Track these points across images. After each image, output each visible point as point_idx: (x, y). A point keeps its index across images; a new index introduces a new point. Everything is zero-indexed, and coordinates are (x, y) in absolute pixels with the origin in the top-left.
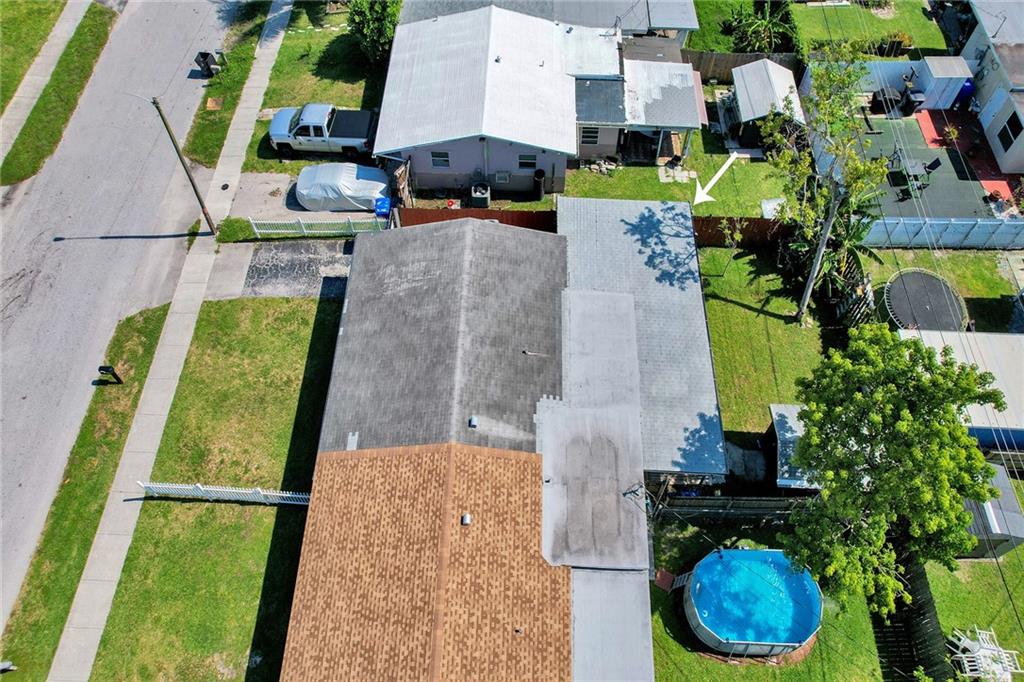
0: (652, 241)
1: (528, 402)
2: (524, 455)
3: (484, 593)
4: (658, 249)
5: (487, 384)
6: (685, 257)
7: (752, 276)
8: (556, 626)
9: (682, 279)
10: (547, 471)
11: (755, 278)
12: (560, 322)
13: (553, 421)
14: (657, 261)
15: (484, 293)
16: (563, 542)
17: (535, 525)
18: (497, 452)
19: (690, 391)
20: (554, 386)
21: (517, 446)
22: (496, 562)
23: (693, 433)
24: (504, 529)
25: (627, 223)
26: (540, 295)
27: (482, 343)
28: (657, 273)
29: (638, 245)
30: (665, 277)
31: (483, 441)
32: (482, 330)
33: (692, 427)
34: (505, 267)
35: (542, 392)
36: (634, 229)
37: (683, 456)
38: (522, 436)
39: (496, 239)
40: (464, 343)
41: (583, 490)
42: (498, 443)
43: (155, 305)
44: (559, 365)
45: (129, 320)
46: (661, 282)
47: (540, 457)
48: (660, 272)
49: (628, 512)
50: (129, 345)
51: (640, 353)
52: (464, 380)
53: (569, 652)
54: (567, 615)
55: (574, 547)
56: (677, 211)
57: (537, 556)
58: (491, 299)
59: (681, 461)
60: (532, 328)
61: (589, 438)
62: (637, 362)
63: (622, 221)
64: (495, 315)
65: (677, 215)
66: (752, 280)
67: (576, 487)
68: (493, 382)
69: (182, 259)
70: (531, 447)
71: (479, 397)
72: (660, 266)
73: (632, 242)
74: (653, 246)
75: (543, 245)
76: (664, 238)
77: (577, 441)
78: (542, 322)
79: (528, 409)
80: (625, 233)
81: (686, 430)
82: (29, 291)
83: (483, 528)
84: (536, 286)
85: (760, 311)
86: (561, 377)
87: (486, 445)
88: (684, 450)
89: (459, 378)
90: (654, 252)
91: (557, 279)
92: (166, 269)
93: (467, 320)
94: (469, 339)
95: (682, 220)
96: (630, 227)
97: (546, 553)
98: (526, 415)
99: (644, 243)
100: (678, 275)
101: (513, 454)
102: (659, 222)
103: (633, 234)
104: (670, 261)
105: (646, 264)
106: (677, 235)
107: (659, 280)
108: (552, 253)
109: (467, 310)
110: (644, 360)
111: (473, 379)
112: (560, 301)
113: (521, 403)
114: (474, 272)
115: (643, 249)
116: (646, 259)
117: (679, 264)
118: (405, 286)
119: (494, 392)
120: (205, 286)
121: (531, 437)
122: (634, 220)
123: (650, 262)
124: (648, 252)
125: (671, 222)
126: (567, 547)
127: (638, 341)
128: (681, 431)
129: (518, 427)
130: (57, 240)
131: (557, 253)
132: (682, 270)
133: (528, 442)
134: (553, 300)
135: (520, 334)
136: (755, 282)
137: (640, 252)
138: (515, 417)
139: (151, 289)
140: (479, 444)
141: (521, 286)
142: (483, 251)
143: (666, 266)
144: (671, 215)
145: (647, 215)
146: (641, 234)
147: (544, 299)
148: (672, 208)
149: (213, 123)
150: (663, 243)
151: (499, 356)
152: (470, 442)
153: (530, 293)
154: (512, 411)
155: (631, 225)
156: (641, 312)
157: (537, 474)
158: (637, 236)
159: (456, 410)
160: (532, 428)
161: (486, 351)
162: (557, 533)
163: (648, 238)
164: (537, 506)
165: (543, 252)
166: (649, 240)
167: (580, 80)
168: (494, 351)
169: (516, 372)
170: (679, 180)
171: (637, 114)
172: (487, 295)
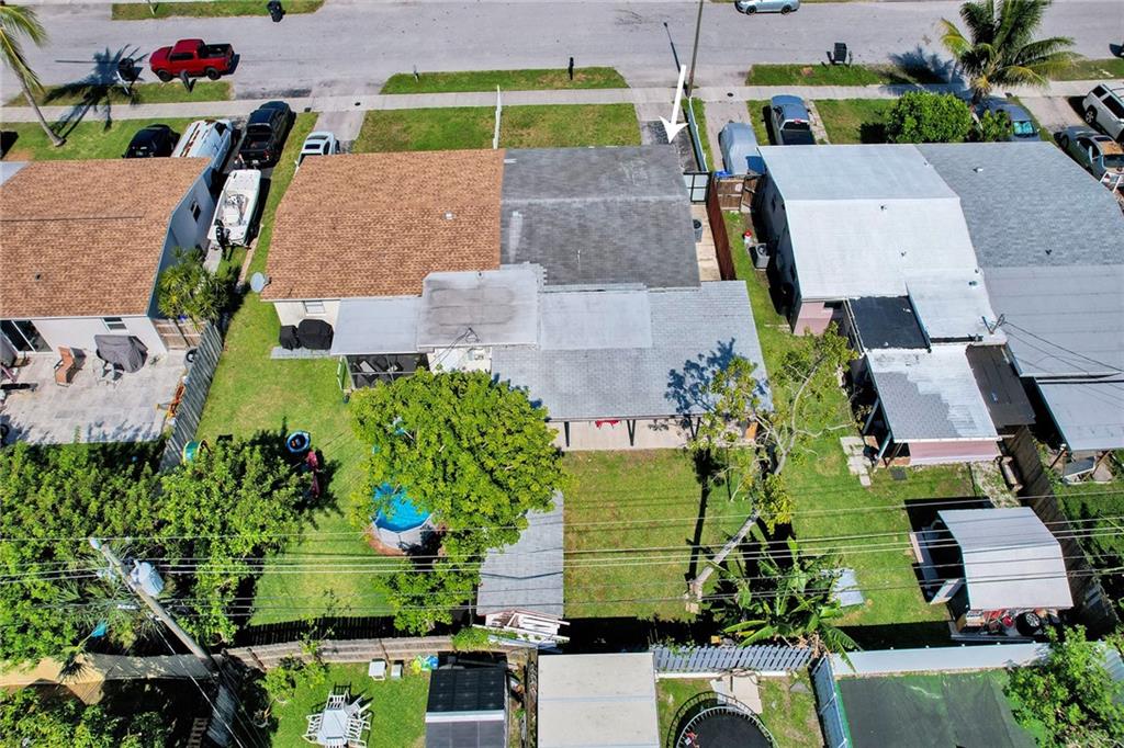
0: (717, 369)
1: (539, 257)
2: (497, 255)
3: (406, 233)
4: (708, 374)
5: (548, 223)
6: (705, 401)
8: (386, 285)
9: (676, 395)
10: (487, 274)
12: (613, 282)
13: (526, 278)
14: (693, 372)
15: (623, 215)
16: (440, 287)
17: (450, 267)
18: (498, 234)
19: (561, 394)
20: (555, 278)
21: (503, 250)
22: (426, 239)
23: (524, 394)
24: (446, 243)
25: (731, 344)
26: (633, 263)
27: (580, 217)
28: (680, 371)
29: (708, 354)
30: (677, 381)
31: (505, 224)
32: (590, 215)
34: (653, 231)
35: (548, 268)
36: (726, 351)
37: (503, 383)
38: (512, 253)
39: (676, 222)
40: (577, 202)
41: (473, 300)
42: (504, 236)
43: (627, 82)
44: (573, 282)
45: (615, 72)
46: (671, 374)
47: (497, 267)
48: (681, 374)
49: (457, 332)
50: (597, 77)
51: (594, 351)
52: (547, 206)
53: (370, 295)
54: (392, 294)
55: (434, 294)
57: (429, 269)
58: (619, 221)
59: (500, 381)
60: (601, 257)
61: (514, 303)
62: (586, 348)
63: (733, 340)
64: (605, 225)
67: (476, 296)
68: (550, 228)
69: (665, 86)
70: (505, 261)
71: (536, 218)
72: (688, 375)
73: (710, 348)
74: (711, 369)
75: (682, 264)
77: (512, 295)
78: (609, 265)
79: (533, 257)
80: (719, 342)
81: (526, 388)
82: (628, 23)
83: (446, 229)
84: (641, 258)
86: (564, 284)
87: (503, 227)
88: (509, 385)
89: (548, 201)
90: (703, 369)
91: (653, 278)
92: (654, 80)
93: (596, 203)
94: (580, 206)
96: (728, 347)
97: (432, 276)
98: (528, 255)
99: (712, 361)
100: (682, 392)
101: (498, 247)
103: (719, 349)
104: (696, 385)
105: (688, 361)
107: (673, 373)
108: (678, 272)
109: (605, 202)
110: (587, 354)
111: (549, 212)
112: (632, 282)
113: (537, 252)
114: (640, 205)
115: (704, 359)
116: (693, 361)
117: (695, 394)
118: (627, 171)
119: (543, 230)
120: (645, 102)
121: (512, 260)
122: (736, 351)
123: (690, 366)
124: (703, 364)
126: (435, 290)
127: (605, 350)
128: (525, 383)
129: (518, 249)
130: (666, 24)
131: (680, 277)
132: (688, 396)
133: (508, 258)
134: (633, 274)
135: (594, 247)
137: (700, 356)
138: (526, 247)
139: (638, 77)
140: (502, 221)
141: (637, 246)
142: (662, 211)
143: (689, 382)
146: (721, 358)
147: (631, 267)
148: (763, 393)
149: (789, 76)
151: (572, 231)
152: (503, 216)
153: (633, 254)
154: (530, 244)
155: (731, 349)
156: (635, 354)
157: (485, 266)
158: (718, 354)
159: (525, 202)
160: (519, 261)
161: (574, 221)
162: (444, 282)
163: (719, 365)
164: (463, 267)
165: (676, 265)
166: (716, 366)
167: (906, 300)
168: (575, 227)
169: (562, 246)
170: (851, 461)
171: (885, 364)
172: (622, 217)
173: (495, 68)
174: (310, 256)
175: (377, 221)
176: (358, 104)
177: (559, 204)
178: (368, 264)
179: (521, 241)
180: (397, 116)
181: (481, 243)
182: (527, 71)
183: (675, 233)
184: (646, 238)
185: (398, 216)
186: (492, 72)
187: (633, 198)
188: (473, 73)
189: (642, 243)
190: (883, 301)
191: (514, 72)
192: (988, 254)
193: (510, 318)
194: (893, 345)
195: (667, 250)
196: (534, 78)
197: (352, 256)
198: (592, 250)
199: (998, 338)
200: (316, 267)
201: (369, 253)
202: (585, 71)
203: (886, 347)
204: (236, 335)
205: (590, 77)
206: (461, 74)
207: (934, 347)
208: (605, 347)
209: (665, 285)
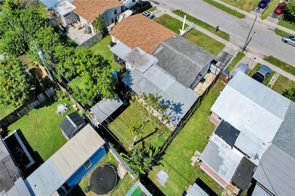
0: (173, 107)
1: (159, 58)
2: (152, 52)
3: (140, 37)
4: (170, 106)
5: (167, 52)
7: (152, 147)
8: (129, 44)
10: (147, 54)
11: (151, 147)
12: (169, 73)
15: (184, 61)
16: (137, 51)
17: (142, 48)
20: (159, 64)
21: (154, 52)
22: (142, 40)
23: (132, 81)
24: (145, 43)
25: (182, 105)
26: (177, 73)
27: (174, 56)
28: (165, 101)
29: (174, 103)
31: (159, 47)
32: (177, 57)
33: (133, 81)
34: (188, 69)
35: (159, 61)
36: (179, 105)
37: (130, 76)
39: (195, 71)
40: (177, 52)
41: (140, 57)
42: (156, 49)
43: (230, 40)
44: (162, 67)
45: (229, 36)
46: (162, 100)
47: (150, 54)
48: (165, 102)
51: (152, 83)
53: (125, 44)
54: (128, 46)
56: (176, 120)
57: (138, 46)
58: (182, 62)
59: (130, 75)
60: (172, 67)
61: (146, 63)
62: (151, 82)
63: (183, 105)
64: (178, 61)
65: (175, 119)
66: (151, 146)
67: (141, 57)
68: (167, 53)
70: (152, 54)
71: (166, 50)
72: (166, 103)
73: (177, 102)
74: (172, 106)
75: (188, 81)
76: (172, 110)
77: (147, 61)
78: (172, 69)
79: (158, 57)
80: (180, 102)
81: (133, 80)
82: (244, 27)
83: (147, 41)
84: (180, 73)
85: (142, 139)
86: (160, 67)
87: (157, 47)
88: (131, 77)
89: (171, 48)
90: (170, 104)
91: (179, 79)
92: (237, 43)
93: (180, 55)
94: (177, 53)
95: (173, 119)
96: (181, 105)
97: (137, 48)
99: (174, 105)
101: (153, 50)
102: (177, 113)
103: (178, 104)
105: (169, 100)
106: (170, 114)
108: (185, 82)
109: (182, 56)
110: (151, 83)
111: (169, 50)
112: (174, 76)
113: (160, 56)
114: (190, 62)
118: (196, 54)
119: (165, 53)
120: (229, 47)
121: (154, 55)
122: (181, 107)
123: (168, 102)
124: (171, 103)
125: (174, 116)
126: (135, 51)
127: (155, 85)
128: (134, 79)
133: (153, 54)
135: (172, 64)
136: (149, 146)
137: (173, 102)
138: (158, 54)
139: (234, 40)
141: (181, 70)
142: (193, 66)
144: (176, 117)
145: (181, 111)
146: (177, 106)
147: (176, 73)
148: (178, 119)
150: (171, 109)
151: (170, 57)
152: (159, 45)
153: (179, 71)
154: (160, 54)
155: (181, 106)
156: (160, 90)
157: (148, 53)
158: (177, 104)
159: (166, 45)
160: (155, 56)
161: (173, 55)
162: (138, 50)
163: (175, 107)
164: (144, 50)
165: (186, 80)
166: (174, 106)
167: (238, 132)
168: (172, 57)
169: (166, 59)
170: (194, 157)
171: (216, 140)
172: (183, 62)
173: (200, 19)
174: (121, 30)
175: (137, 31)
176: (165, 11)
177: (173, 50)
178: (129, 38)
179: (159, 52)
180: (170, 18)
181: (151, 48)
182: (207, 24)
183: (192, 73)
184: (185, 70)
185: (141, 33)
186: (199, 20)
187: (190, 59)
188: (195, 18)
189: (183, 70)
190: (232, 127)
191: (204, 23)
192: (278, 141)
193: (143, 65)
194: (223, 138)
195: (187, 75)
196: (207, 26)
197: (127, 35)
198: (171, 64)
199: (256, 162)
200: (121, 33)
201: (131, 36)
202: (221, 32)
203: (220, 137)
204: (106, 39)
205: (222, 34)
206: (192, 17)
207: (234, 148)
208: (155, 84)
209: (180, 82)
